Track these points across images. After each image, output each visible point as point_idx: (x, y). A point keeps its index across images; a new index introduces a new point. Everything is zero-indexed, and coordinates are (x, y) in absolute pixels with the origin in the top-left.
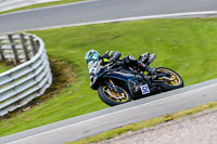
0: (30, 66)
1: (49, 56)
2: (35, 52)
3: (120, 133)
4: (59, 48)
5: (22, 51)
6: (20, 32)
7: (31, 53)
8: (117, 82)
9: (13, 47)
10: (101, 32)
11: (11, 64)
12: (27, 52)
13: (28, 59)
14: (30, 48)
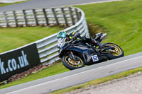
0: (75, 28)
1: (88, 22)
2: (79, 19)
3: (133, 73)
4: (94, 17)
5: (70, 19)
6: (69, 6)
7: (76, 20)
9: (64, 16)
10: (122, 6)
11: (63, 27)
12: (73, 19)
13: (74, 24)
14: (75, 17)
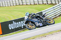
0: (59, 5)
5: (57, 1)
8: (32, 22)
